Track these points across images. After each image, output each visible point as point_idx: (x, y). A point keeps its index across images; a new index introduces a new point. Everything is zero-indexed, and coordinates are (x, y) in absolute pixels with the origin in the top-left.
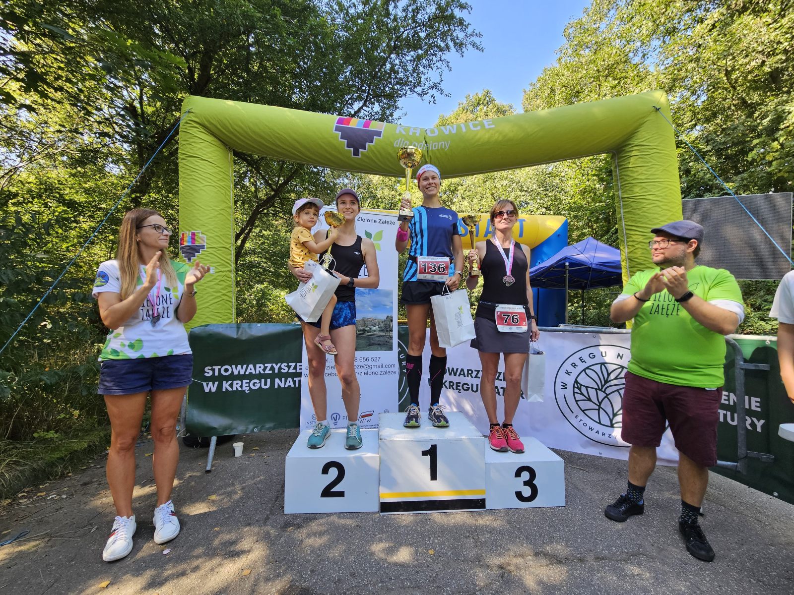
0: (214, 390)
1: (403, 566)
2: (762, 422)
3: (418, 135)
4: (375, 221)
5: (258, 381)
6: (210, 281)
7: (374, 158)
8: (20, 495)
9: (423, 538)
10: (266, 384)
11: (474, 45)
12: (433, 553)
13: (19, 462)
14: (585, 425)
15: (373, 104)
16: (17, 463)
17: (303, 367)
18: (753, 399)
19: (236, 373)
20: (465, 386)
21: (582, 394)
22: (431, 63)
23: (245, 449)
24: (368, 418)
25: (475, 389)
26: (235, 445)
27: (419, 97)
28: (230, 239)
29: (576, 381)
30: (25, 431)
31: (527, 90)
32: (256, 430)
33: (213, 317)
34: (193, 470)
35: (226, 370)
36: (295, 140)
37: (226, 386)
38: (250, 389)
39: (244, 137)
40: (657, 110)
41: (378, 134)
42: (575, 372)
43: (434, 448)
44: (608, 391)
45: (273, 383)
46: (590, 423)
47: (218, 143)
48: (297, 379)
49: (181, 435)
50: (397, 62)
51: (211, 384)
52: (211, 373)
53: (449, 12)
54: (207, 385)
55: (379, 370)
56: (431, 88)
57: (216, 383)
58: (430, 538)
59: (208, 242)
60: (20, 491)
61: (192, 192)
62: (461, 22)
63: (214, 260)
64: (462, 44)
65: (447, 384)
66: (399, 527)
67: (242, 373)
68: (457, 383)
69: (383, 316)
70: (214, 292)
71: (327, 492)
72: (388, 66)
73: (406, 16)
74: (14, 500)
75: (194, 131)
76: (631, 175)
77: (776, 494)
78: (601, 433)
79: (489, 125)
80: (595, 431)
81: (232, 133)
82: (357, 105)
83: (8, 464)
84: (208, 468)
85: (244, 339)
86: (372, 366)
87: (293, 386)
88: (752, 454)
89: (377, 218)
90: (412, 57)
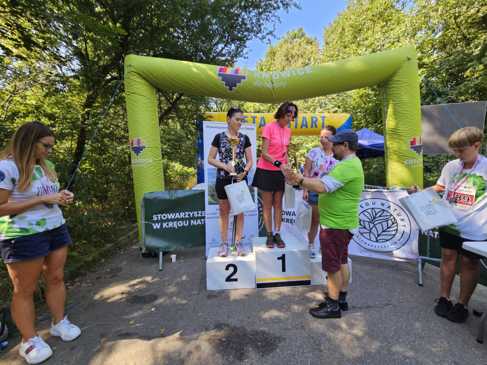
0: (159, 227)
3: (267, 78)
5: (182, 222)
6: (150, 167)
7: (241, 92)
9: (280, 300)
10: (186, 223)
12: (286, 307)
14: (362, 241)
17: (206, 214)
19: (169, 218)
21: (361, 225)
23: (177, 258)
24: (243, 240)
26: (172, 256)
32: (182, 248)
34: (151, 269)
35: (164, 217)
36: (194, 82)
37: (165, 225)
39: (163, 80)
40: (409, 59)
41: (244, 78)
43: (284, 256)
44: (375, 223)
45: (190, 223)
46: (365, 240)
48: (203, 220)
49: (143, 251)
50: (246, 17)
51: (157, 224)
54: (155, 225)
56: (268, 34)
57: (160, 224)
59: (147, 144)
61: (135, 115)
63: (151, 155)
64: (288, 4)
67: (173, 218)
70: (153, 173)
71: (229, 279)
75: (134, 78)
76: (392, 98)
78: (370, 245)
79: (309, 71)
80: (367, 244)
81: (156, 78)
84: (160, 268)
87: (201, 224)
89: (244, 127)
90: (256, 13)
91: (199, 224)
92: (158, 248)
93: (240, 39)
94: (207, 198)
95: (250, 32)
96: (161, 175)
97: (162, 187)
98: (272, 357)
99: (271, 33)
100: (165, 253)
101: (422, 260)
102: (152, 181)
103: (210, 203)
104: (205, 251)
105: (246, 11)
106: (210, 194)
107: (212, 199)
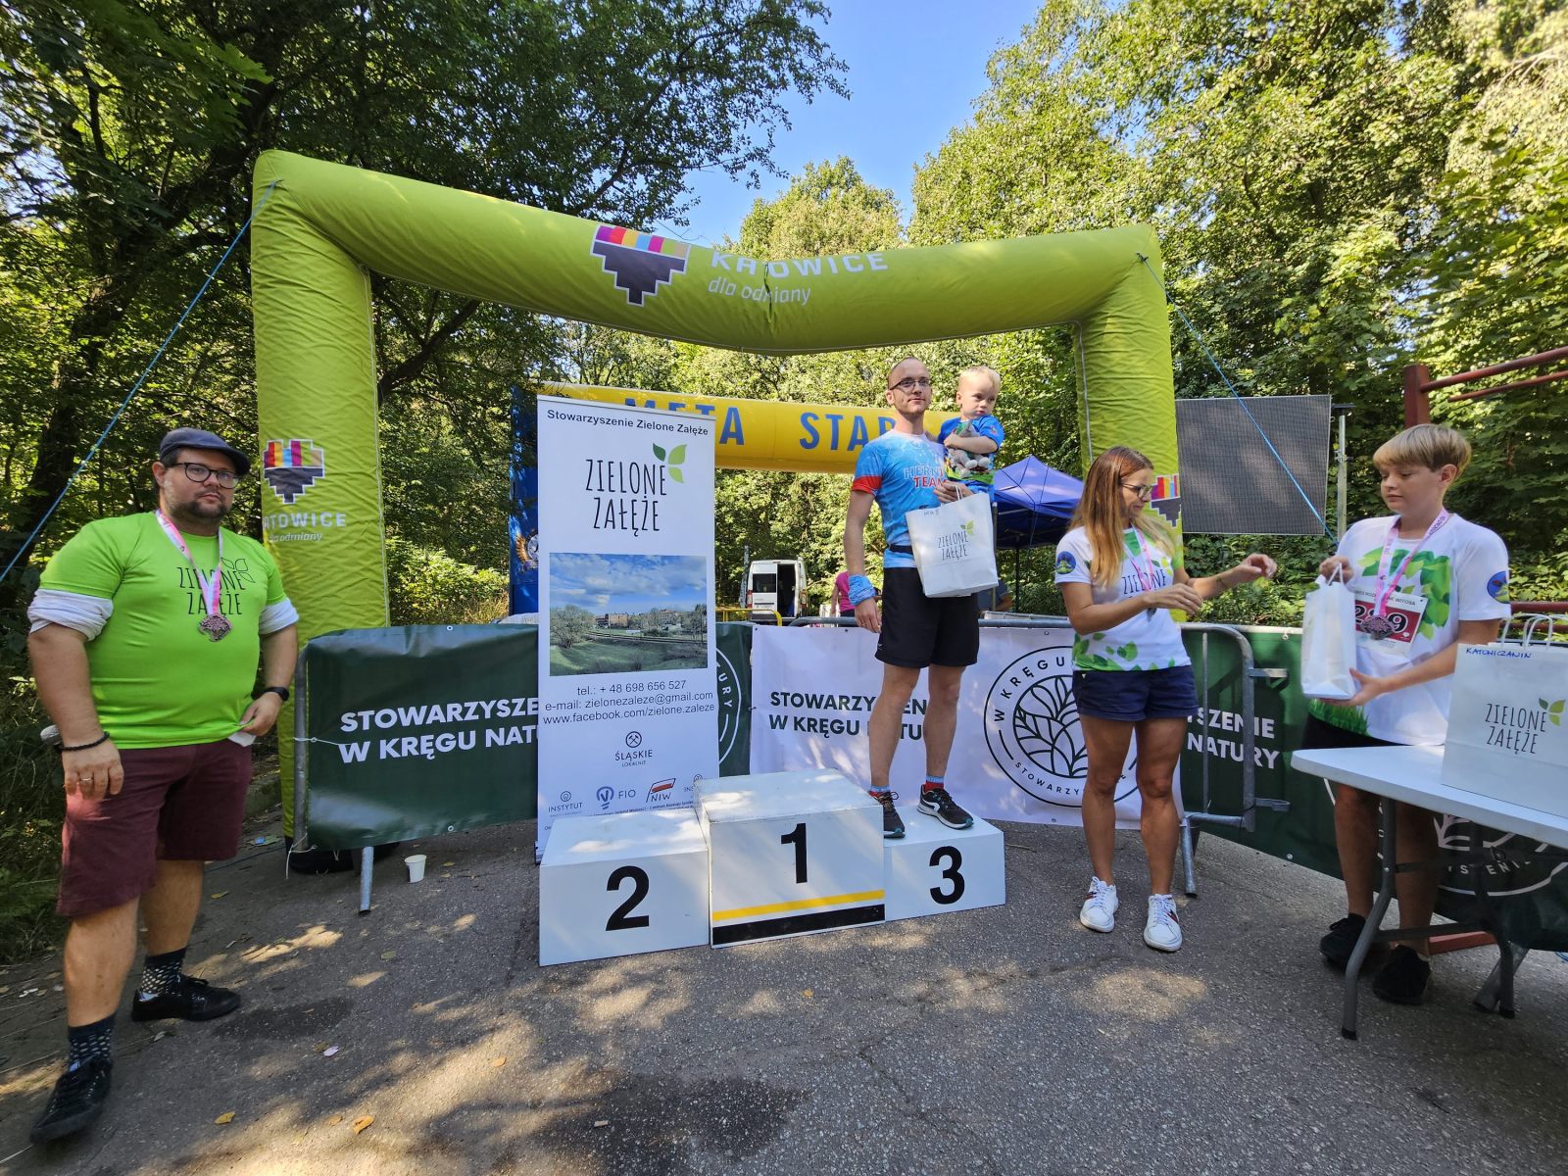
0: (362, 757)
1: (765, 1017)
2: (1276, 753)
3: (752, 272)
4: (671, 428)
5: (451, 736)
6: (337, 542)
7: (670, 310)
9: (792, 974)
10: (467, 741)
11: (833, 84)
12: (811, 993)
14: (1031, 777)
15: (634, 176)
17: (542, 706)
18: (1265, 721)
19: (406, 722)
20: (836, 725)
21: (1027, 728)
22: (751, 108)
23: (429, 868)
24: (666, 792)
25: (853, 729)
26: (409, 860)
27: (729, 174)
28: (372, 456)
29: (1018, 708)
31: (920, 166)
32: (451, 829)
33: (346, 614)
35: (387, 718)
36: (512, 264)
37: (386, 748)
38: (437, 752)
39: (402, 249)
40: (1143, 260)
41: (679, 265)
42: (1016, 692)
43: (801, 828)
44: (1065, 722)
45: (481, 738)
46: (1039, 773)
47: (341, 256)
48: (528, 729)
49: (297, 847)
50: (683, 97)
51: (355, 746)
52: (354, 725)
54: (348, 748)
55: (684, 704)
56: (751, 157)
57: (367, 745)
58: (802, 973)
59: (330, 462)
61: (288, 358)
62: (810, 38)
63: (341, 499)
64: (810, 79)
65: (805, 724)
66: (749, 964)
67: (419, 721)
68: (822, 721)
69: (688, 606)
70: (346, 564)
71: (618, 921)
72: (666, 103)
73: (701, 10)
75: (288, 229)
76: (1102, 364)
77: (1290, 856)
78: (1054, 788)
79: (878, 264)
80: (1046, 785)
82: (599, 176)
84: (364, 907)
85: (423, 653)
86: (670, 698)
87: (520, 741)
88: (1262, 802)
89: (675, 422)
90: (714, 90)
91: (514, 743)
92: (359, 836)
93: (666, 163)
94: (546, 653)
95: (696, 144)
96: (378, 574)
97: (380, 616)
98: (767, 1157)
99: (761, 155)
100: (383, 853)
101: (1193, 821)
102: (343, 595)
103: (556, 670)
104: (534, 835)
105: (683, 81)
106: (557, 640)
107: (565, 655)
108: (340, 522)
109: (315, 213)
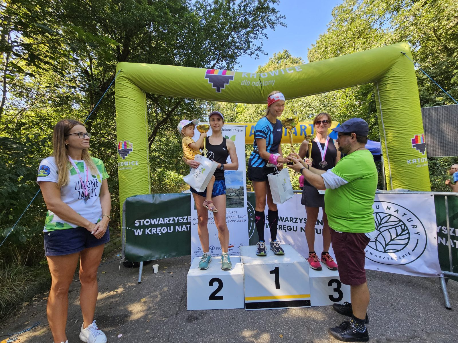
0: (140, 234)
4: (231, 130)
5: (166, 228)
6: (136, 170)
8: (34, 299)
9: (275, 326)
10: (170, 230)
12: (282, 337)
13: (32, 279)
14: (367, 251)
15: (222, 61)
16: (31, 280)
19: (153, 223)
20: (289, 228)
22: (256, 35)
24: (231, 248)
27: (249, 56)
30: (35, 260)
31: (310, 49)
32: (165, 257)
33: (138, 190)
34: (130, 282)
35: (147, 222)
36: (182, 85)
38: (162, 233)
41: (231, 78)
45: (174, 229)
46: (370, 250)
47: (137, 88)
48: (188, 226)
49: (122, 261)
50: (235, 36)
51: (139, 230)
52: (139, 224)
53: (266, 5)
55: (237, 219)
57: (142, 230)
58: (279, 326)
59: (134, 147)
60: (33, 296)
62: (273, 10)
63: (137, 157)
64: (274, 23)
67: (156, 223)
68: (284, 226)
69: (237, 187)
71: (213, 297)
72: (230, 39)
73: (240, 10)
74: (30, 303)
76: (388, 95)
78: (378, 256)
80: (374, 255)
81: (145, 82)
82: (212, 63)
83: (26, 281)
84: (139, 281)
85: (157, 203)
86: (232, 217)
89: (232, 128)
90: (244, 32)
91: (184, 230)
92: (140, 258)
95: (239, 49)
96: (147, 179)
97: (148, 191)
99: (259, 49)
101: (445, 275)
102: (138, 185)
104: (190, 259)
105: (235, 31)
108: (137, 164)
109: (130, 77)
